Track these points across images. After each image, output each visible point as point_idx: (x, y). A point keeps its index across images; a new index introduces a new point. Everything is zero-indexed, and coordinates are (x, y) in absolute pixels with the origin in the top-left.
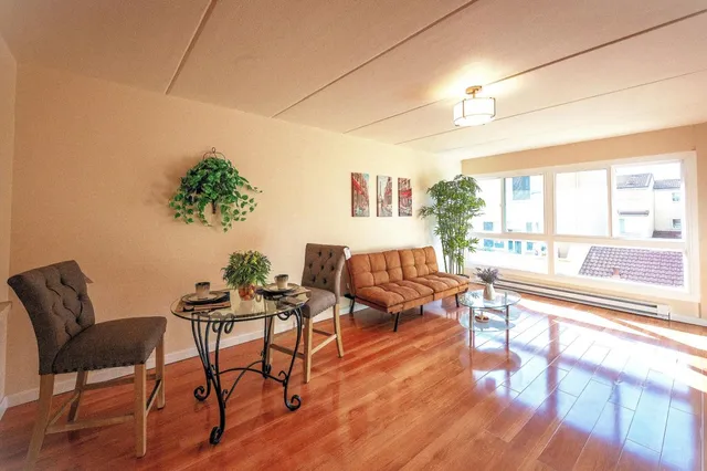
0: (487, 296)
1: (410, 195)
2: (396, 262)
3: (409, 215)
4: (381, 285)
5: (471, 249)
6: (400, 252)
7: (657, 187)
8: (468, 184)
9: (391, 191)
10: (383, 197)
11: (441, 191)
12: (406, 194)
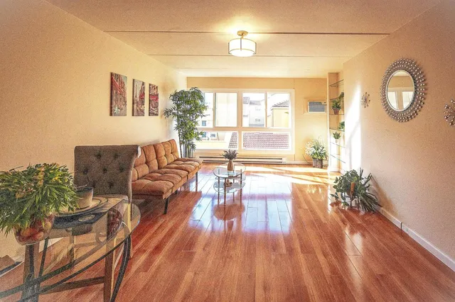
0: (230, 168)
1: (157, 99)
2: (153, 155)
3: (157, 115)
4: (144, 177)
5: (198, 139)
6: (155, 146)
7: (251, 103)
8: (196, 94)
9: (144, 93)
10: (138, 99)
11: (179, 97)
12: (154, 97)
